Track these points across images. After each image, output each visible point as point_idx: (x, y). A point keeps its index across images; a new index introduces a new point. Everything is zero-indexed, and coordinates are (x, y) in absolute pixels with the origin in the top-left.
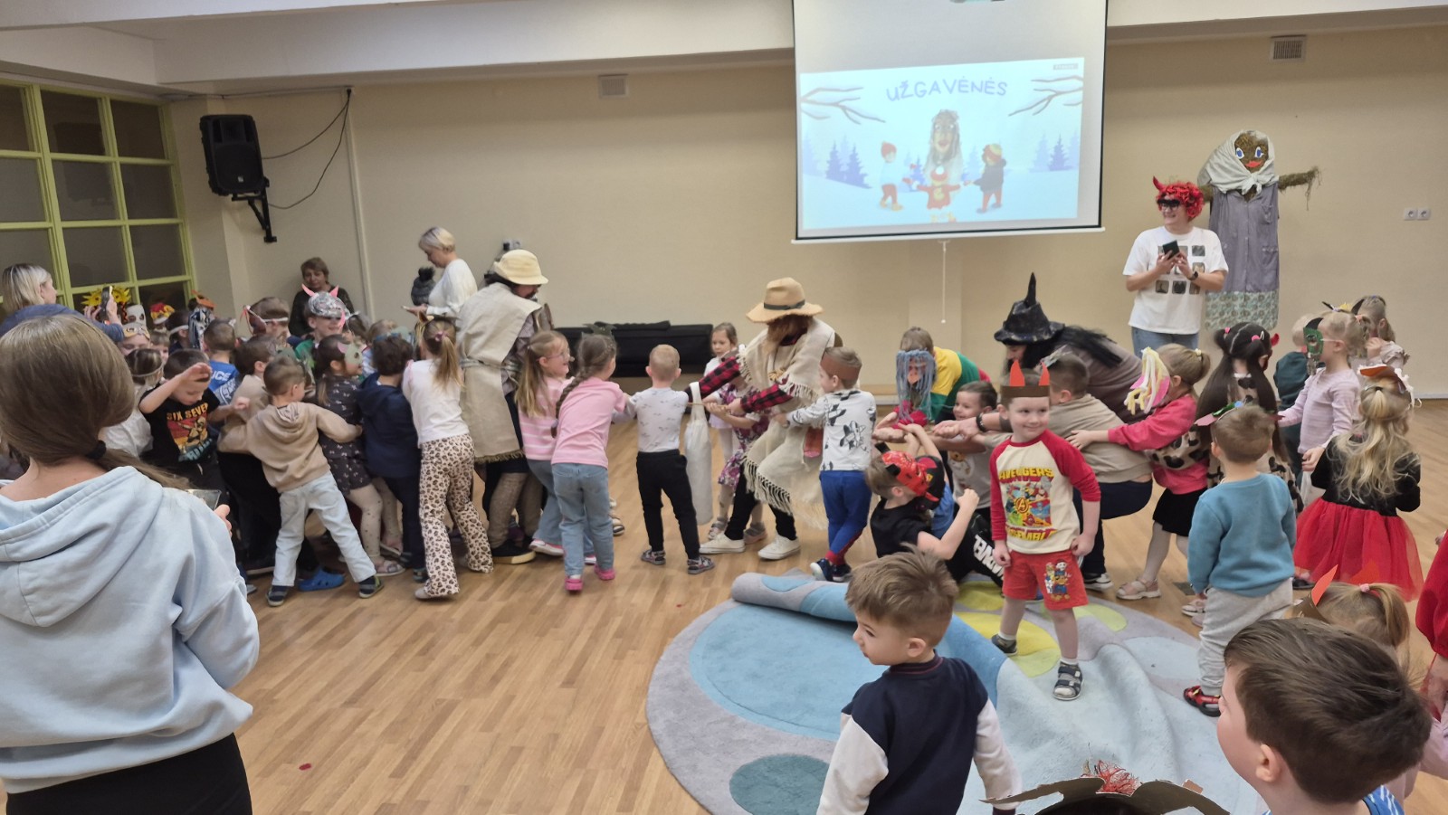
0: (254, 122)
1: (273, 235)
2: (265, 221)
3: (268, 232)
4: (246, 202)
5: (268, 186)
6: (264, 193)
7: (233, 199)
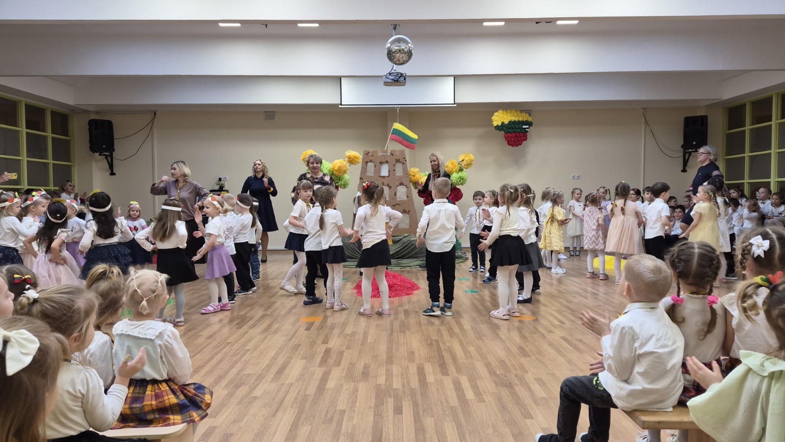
0: (112, 124)
1: (114, 172)
2: (111, 166)
3: (112, 171)
4: (104, 157)
5: (114, 151)
6: (112, 154)
7: (99, 155)
